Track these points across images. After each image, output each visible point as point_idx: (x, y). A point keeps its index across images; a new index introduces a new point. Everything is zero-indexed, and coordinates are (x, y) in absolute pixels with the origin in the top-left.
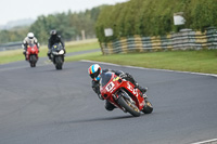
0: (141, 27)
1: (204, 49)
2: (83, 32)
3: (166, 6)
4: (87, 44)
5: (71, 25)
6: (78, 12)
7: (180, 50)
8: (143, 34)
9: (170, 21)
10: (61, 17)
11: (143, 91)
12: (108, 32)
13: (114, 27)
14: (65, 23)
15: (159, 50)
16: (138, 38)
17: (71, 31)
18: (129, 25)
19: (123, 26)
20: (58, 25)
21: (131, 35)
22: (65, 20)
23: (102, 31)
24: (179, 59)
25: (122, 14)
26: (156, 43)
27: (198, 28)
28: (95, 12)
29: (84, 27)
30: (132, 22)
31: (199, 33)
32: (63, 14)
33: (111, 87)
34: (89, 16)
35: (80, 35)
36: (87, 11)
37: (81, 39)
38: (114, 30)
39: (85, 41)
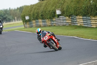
0: (42, 15)
1: (70, 25)
2: (16, 18)
3: (53, 6)
4: (18, 23)
5: (10, 15)
6: (13, 9)
7: (59, 26)
8: (43, 19)
9: (55, 12)
10: (6, 11)
11: (58, 40)
12: (27, 18)
13: (30, 15)
14: (8, 14)
15: (50, 26)
16: (40, 20)
17: (10, 17)
18: (36, 14)
19: (34, 15)
20: (5, 14)
21: (37, 19)
22: (8, 13)
23: (24, 17)
24: (59, 30)
25: (33, 10)
26: (48, 22)
27: (67, 16)
28: (21, 9)
29: (16, 16)
30: (38, 13)
31: (67, 18)
32: (7, 10)
33: (46, 38)
34: (18, 11)
35: (15, 19)
36: (18, 8)
37: (15, 21)
38: (30, 17)
39: (17, 22)
